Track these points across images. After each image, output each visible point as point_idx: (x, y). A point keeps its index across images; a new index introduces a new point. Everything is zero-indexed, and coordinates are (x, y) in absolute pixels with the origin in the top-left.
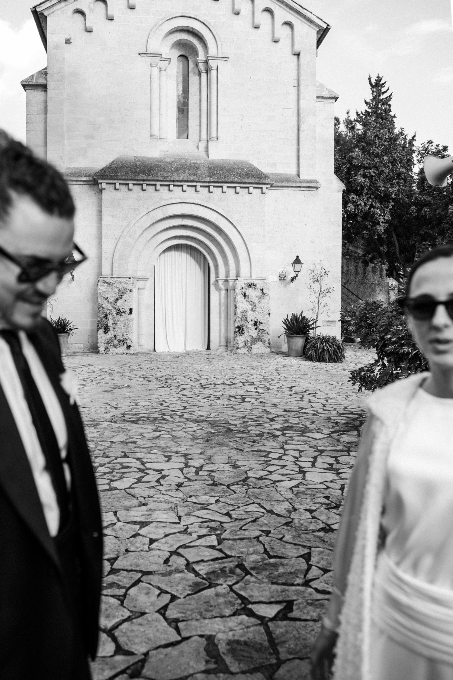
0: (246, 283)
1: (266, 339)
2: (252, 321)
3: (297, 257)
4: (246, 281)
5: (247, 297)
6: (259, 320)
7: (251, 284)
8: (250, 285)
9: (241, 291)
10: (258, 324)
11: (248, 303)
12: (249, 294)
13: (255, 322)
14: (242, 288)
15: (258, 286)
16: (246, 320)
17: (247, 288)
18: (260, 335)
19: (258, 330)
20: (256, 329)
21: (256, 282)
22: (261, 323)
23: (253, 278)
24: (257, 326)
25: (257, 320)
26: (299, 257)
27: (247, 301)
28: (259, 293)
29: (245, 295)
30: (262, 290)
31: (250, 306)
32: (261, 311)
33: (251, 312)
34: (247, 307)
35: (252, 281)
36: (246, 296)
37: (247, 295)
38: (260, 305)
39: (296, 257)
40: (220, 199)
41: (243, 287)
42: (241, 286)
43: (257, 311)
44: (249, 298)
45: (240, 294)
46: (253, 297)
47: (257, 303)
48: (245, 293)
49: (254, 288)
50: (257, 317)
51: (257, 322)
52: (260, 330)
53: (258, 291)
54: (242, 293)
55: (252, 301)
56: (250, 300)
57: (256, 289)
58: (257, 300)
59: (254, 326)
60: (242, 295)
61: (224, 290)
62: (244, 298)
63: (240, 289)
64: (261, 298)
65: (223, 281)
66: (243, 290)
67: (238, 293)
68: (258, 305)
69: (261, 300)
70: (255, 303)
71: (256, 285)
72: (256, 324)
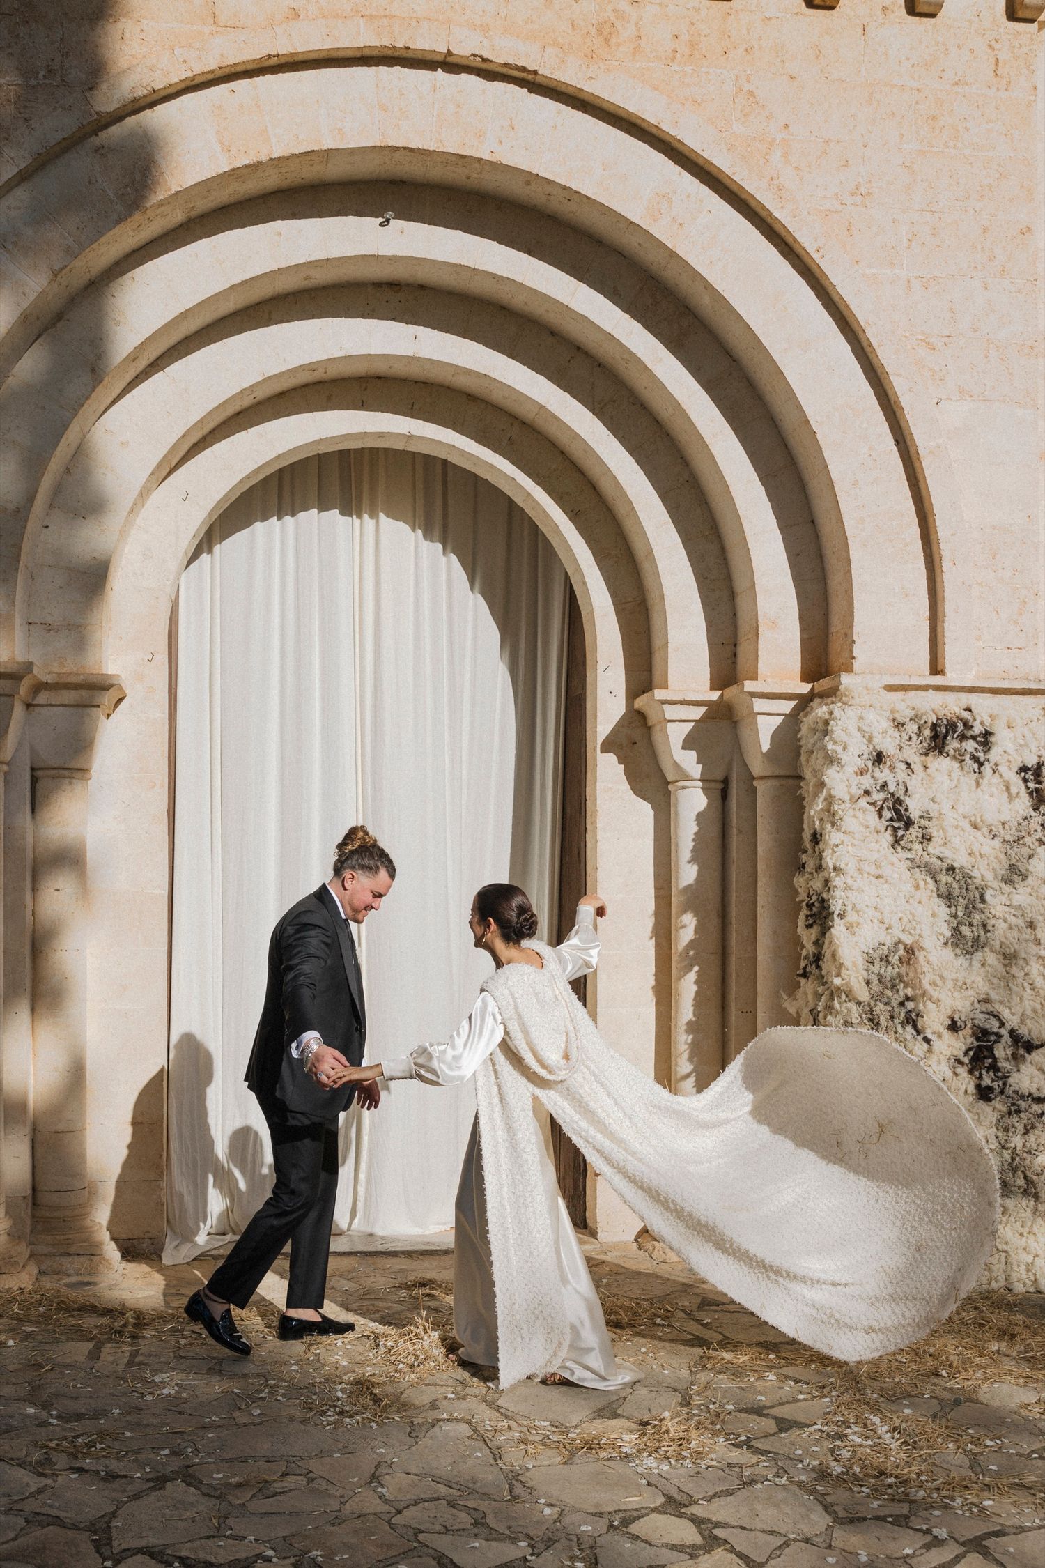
0: (905, 713)
2: (954, 1027)
4: (904, 705)
5: (914, 832)
6: (1012, 1021)
7: (951, 726)
8: (942, 737)
9: (867, 782)
10: (1003, 1051)
11: (920, 876)
12: (934, 811)
13: (982, 1034)
14: (879, 758)
15: (1004, 742)
16: (912, 1020)
17: (911, 754)
18: (1017, 1141)
19: (1000, 1104)
20: (984, 1094)
21: (985, 709)
23: (951, 678)
24: (994, 1068)
25: (993, 1025)
27: (915, 865)
29: (900, 817)
30: (1034, 773)
31: (943, 911)
33: (948, 953)
34: (919, 910)
35: (952, 705)
36: (909, 823)
37: (914, 813)
38: (1022, 894)
40: (692, 45)
41: (888, 745)
42: (870, 740)
43: (997, 945)
44: (929, 840)
45: (863, 802)
46: (962, 833)
47: (996, 877)
48: (899, 801)
49: (975, 758)
50: (993, 996)
51: (999, 1036)
52: (1023, 1104)
53: (1000, 780)
54: (878, 797)
55: (956, 865)
56: (941, 855)
57: (987, 769)
58: (996, 858)
59: (971, 1072)
60: (880, 817)
61: (700, 784)
62: (891, 839)
63: (860, 763)
64: (1028, 840)
65: (698, 713)
66: (886, 771)
67: (847, 798)
68: (1004, 899)
69: (1026, 856)
70: (978, 881)
71: (988, 734)
72: (985, 1057)
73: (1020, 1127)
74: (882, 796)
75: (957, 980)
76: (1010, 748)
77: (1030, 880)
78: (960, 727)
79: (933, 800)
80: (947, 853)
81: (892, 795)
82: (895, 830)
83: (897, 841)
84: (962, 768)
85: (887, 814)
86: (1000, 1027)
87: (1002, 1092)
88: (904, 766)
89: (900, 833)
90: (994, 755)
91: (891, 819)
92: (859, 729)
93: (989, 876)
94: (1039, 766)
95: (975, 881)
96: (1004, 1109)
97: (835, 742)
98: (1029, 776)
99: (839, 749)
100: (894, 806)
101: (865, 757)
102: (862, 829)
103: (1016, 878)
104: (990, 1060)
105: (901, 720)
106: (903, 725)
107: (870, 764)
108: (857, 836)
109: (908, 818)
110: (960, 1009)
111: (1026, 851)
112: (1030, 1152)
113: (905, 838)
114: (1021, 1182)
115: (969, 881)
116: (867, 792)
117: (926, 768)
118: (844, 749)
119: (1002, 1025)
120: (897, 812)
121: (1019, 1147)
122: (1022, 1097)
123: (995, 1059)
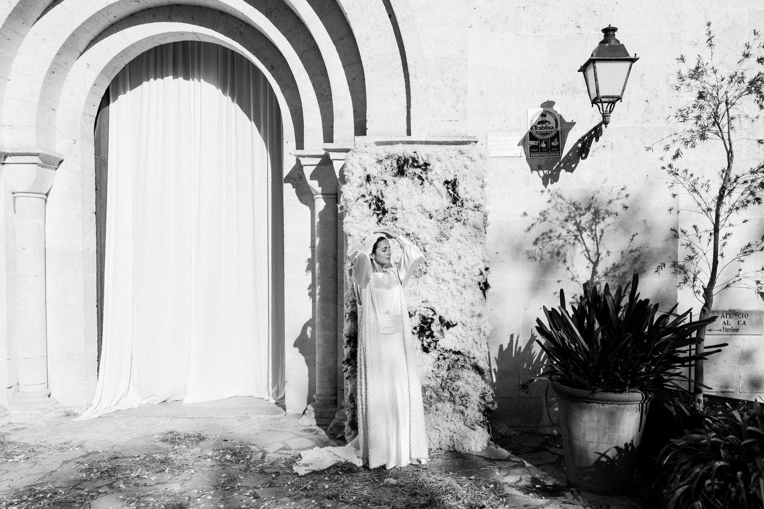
0: (383, 155)
1: (471, 392)
3: (609, 32)
4: (383, 151)
5: (388, 216)
6: (440, 312)
7: (406, 161)
8: (402, 167)
9: (363, 191)
10: (435, 327)
12: (399, 206)
13: (424, 319)
14: (370, 179)
15: (434, 169)
17: (388, 177)
19: (434, 354)
20: (426, 350)
21: (423, 153)
22: (449, 325)
24: (431, 335)
25: (430, 314)
26: (618, 35)
28: (438, 200)
29: (379, 207)
30: (452, 185)
32: (449, 276)
35: (407, 151)
36: (385, 212)
37: (387, 206)
38: (446, 247)
39: (601, 36)
41: (373, 171)
42: (365, 170)
43: (432, 274)
44: (396, 219)
45: (361, 200)
46: (414, 216)
47: (432, 239)
48: (379, 200)
49: (420, 178)
50: (430, 299)
51: (432, 319)
52: (446, 355)
53: (434, 188)
54: (368, 198)
55: (409, 232)
56: (402, 227)
57: (426, 183)
58: (433, 229)
59: (419, 338)
60: (370, 208)
61: (321, 196)
62: (377, 220)
63: (360, 181)
64: (450, 219)
65: (317, 161)
66: (373, 185)
67: (353, 199)
68: (437, 250)
69: (449, 227)
70: (422, 241)
71: (426, 164)
72: (426, 330)
73: (446, 367)
74: (370, 197)
75: (411, 291)
76: (439, 171)
77: (451, 240)
78: (411, 161)
79: (398, 200)
80: (405, 227)
81: (375, 197)
82: (378, 215)
83: (380, 221)
84: (414, 183)
85: (373, 207)
86: (433, 315)
87: (435, 348)
88: (382, 182)
89: (380, 216)
90: (430, 175)
91: (375, 210)
92: (360, 164)
93: (428, 238)
94: (455, 180)
95: (421, 240)
96: (437, 357)
97: (348, 171)
98: (450, 186)
99: (350, 175)
100: (376, 203)
101: (363, 178)
102: (361, 215)
103: (444, 239)
104: (429, 332)
105: (381, 159)
106: (381, 161)
107: (364, 181)
108: (358, 218)
109: (384, 208)
110: (412, 305)
111: (449, 225)
112: (451, 379)
113: (384, 219)
114: (447, 394)
115: (418, 241)
116: (363, 196)
117: (395, 183)
118: (353, 174)
119: (435, 314)
120: (377, 205)
121: (445, 376)
122: (446, 351)
123: (432, 332)
